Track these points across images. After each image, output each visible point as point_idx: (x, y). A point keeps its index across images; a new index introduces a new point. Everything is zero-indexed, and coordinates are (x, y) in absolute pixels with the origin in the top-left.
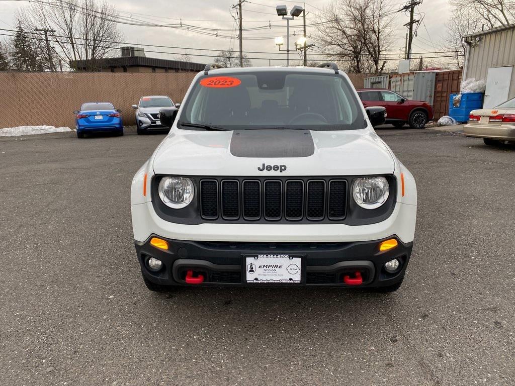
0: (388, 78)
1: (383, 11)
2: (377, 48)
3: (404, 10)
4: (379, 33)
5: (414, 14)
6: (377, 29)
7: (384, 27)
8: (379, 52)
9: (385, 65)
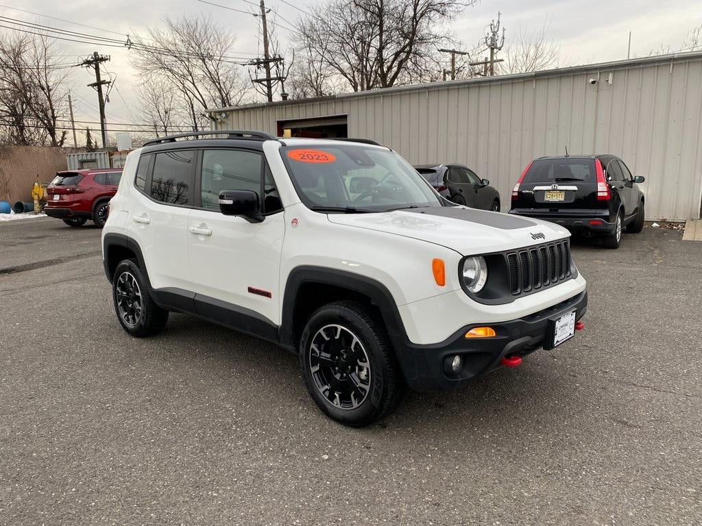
0: (107, 157)
1: (50, 62)
2: (50, 112)
3: (84, 65)
4: (49, 91)
5: (101, 73)
6: (45, 86)
7: (56, 84)
8: (54, 118)
9: (66, 136)
